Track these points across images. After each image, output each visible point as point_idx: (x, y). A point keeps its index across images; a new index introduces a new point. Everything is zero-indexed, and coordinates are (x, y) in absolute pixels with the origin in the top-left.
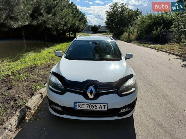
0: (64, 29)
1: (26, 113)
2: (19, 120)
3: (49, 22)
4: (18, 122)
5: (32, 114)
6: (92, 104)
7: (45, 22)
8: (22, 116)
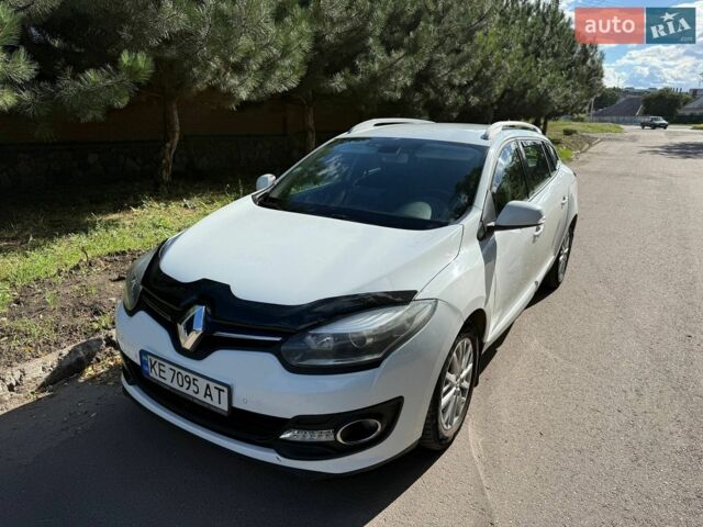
0: (468, 103)
1: (94, 355)
2: (57, 368)
3: (393, 80)
4: (53, 373)
5: (112, 363)
6: (184, 373)
7: (374, 79)
8: (73, 360)
